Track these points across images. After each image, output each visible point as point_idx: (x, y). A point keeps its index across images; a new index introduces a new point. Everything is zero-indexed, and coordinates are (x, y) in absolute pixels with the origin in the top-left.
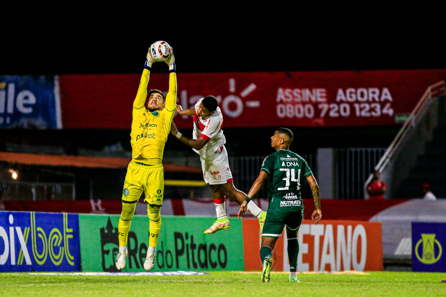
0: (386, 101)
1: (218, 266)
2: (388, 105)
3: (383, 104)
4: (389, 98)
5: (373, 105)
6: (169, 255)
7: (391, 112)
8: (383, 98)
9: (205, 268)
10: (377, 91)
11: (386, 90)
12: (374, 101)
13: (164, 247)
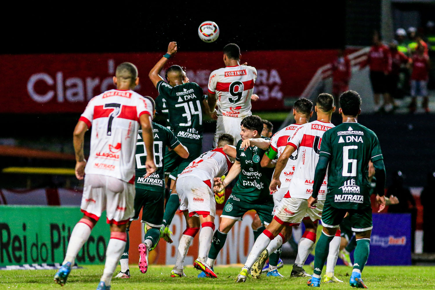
0: (275, 84)
1: (97, 260)
2: (276, 88)
3: (271, 87)
4: (278, 80)
5: (261, 88)
6: (44, 248)
7: (279, 95)
8: (271, 80)
9: (82, 262)
10: (265, 73)
11: (274, 73)
12: (261, 84)
13: (39, 240)
